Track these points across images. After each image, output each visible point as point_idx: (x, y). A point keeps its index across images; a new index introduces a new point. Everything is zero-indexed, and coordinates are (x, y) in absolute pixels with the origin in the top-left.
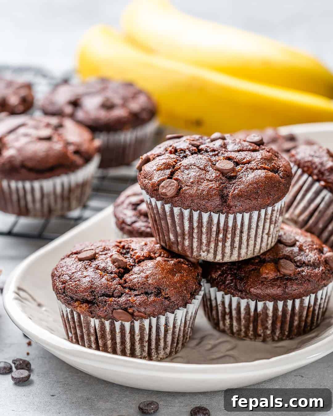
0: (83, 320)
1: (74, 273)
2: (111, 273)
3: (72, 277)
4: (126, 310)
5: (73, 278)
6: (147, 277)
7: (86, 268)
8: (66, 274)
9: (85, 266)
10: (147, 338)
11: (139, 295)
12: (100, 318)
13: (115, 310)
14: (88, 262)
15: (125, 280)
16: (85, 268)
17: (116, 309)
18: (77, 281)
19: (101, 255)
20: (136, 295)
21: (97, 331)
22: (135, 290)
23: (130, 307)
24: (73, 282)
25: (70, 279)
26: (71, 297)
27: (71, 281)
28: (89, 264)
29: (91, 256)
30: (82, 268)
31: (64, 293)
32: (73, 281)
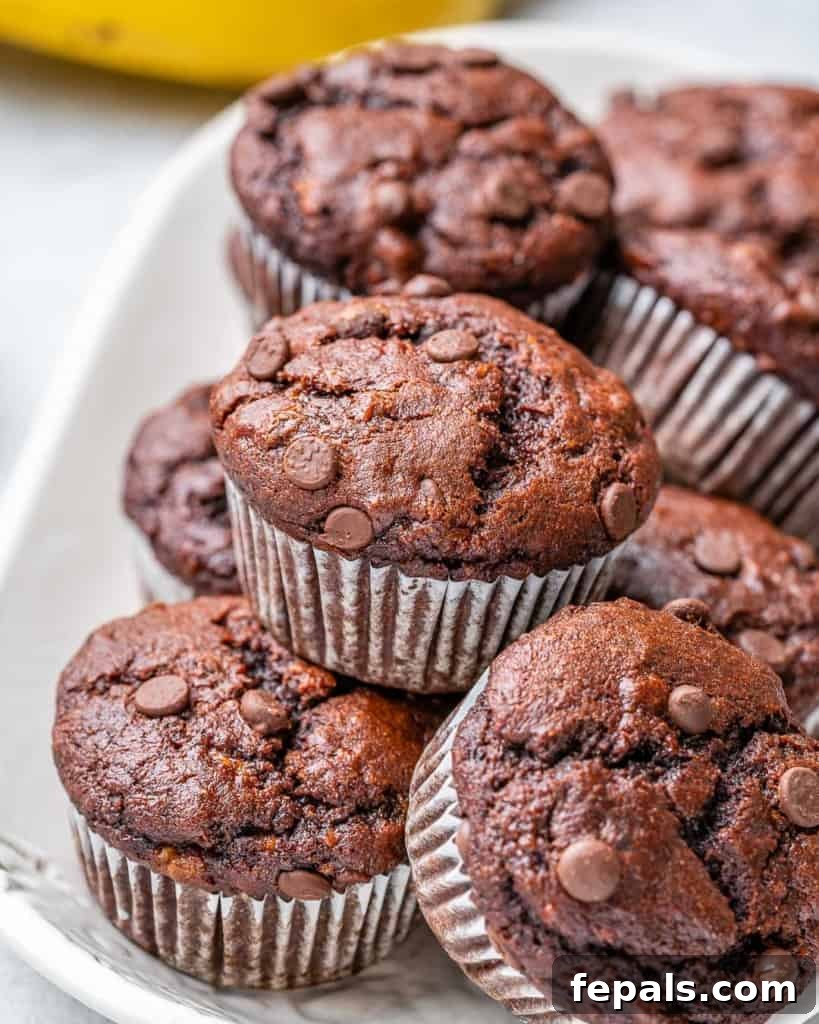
0: (182, 895)
1: (144, 762)
2: (253, 757)
3: (143, 777)
4: (312, 869)
5: (146, 781)
6: (357, 765)
7: (177, 747)
8: (116, 765)
9: (171, 735)
10: (358, 926)
11: (344, 821)
12: (236, 893)
13: (283, 875)
14: (175, 724)
15: (294, 776)
16: (173, 743)
17: (287, 871)
18: (162, 793)
19: (198, 687)
20: (335, 824)
21: (224, 923)
22: (329, 806)
23: (325, 861)
24: (149, 794)
25: (135, 784)
26: (145, 836)
27: (139, 790)
28: (179, 728)
29: (181, 701)
30: (166, 745)
31: (120, 822)
32: (148, 791)
